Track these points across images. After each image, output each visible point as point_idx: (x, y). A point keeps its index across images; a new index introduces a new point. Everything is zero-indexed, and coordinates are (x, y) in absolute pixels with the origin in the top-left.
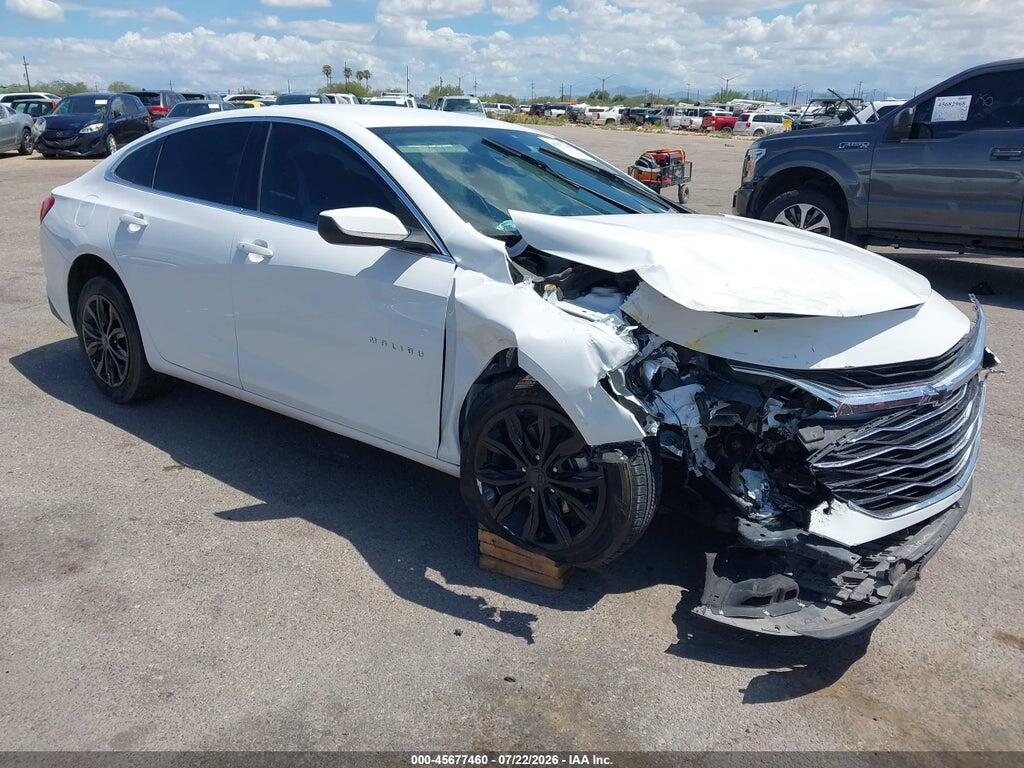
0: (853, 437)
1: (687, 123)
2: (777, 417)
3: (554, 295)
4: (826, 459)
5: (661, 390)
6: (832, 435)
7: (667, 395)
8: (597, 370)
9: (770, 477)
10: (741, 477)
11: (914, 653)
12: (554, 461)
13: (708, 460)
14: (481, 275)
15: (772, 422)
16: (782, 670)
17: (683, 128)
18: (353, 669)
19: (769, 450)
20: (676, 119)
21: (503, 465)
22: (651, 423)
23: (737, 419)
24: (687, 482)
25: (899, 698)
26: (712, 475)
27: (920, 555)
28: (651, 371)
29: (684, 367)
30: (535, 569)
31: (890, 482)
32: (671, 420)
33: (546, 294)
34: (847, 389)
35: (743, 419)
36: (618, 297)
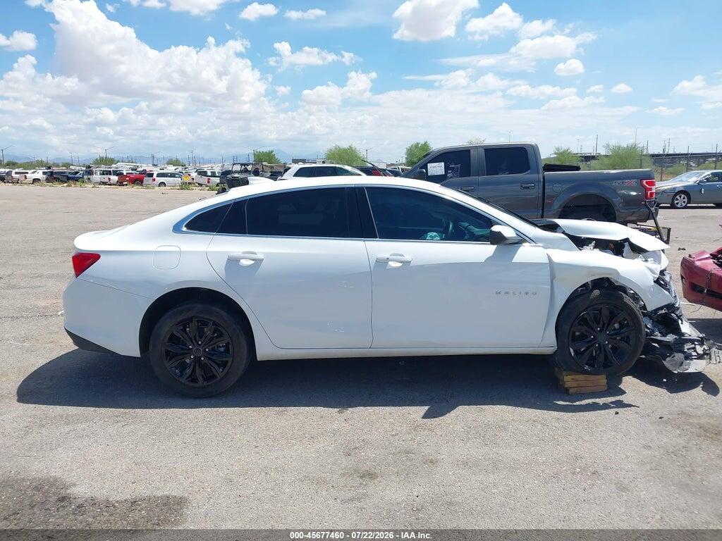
1: (106, 180)
8: (652, 278)
17: (105, 183)
20: (97, 177)
30: (595, 385)
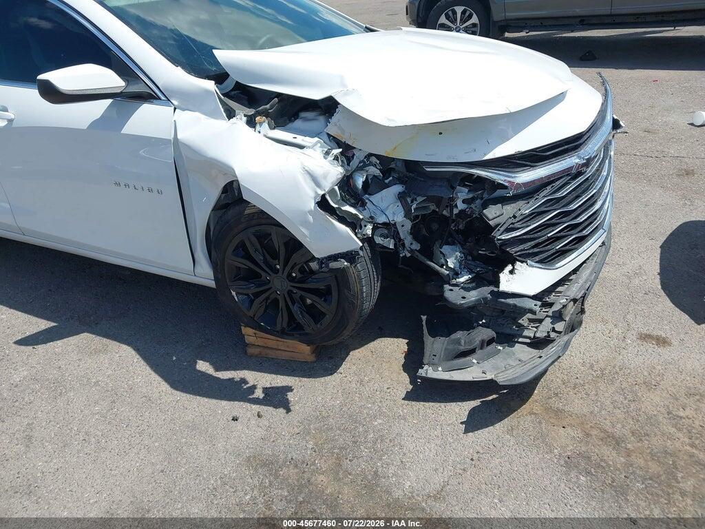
0: (526, 208)
2: (464, 202)
3: (266, 125)
4: (508, 230)
5: (370, 194)
6: (510, 209)
7: (376, 198)
8: (312, 194)
9: (463, 249)
10: (441, 253)
11: (583, 364)
12: (292, 268)
13: (414, 242)
14: (197, 114)
15: (461, 206)
16: (491, 398)
18: (151, 471)
19: (461, 227)
21: (250, 276)
22: (365, 226)
23: (433, 207)
24: (400, 263)
25: (578, 405)
26: (418, 254)
27: (583, 292)
28: (360, 181)
29: (386, 172)
30: (291, 350)
31: (557, 239)
32: (381, 219)
33: (258, 127)
34: (518, 170)
35: (438, 206)
36: (322, 119)
